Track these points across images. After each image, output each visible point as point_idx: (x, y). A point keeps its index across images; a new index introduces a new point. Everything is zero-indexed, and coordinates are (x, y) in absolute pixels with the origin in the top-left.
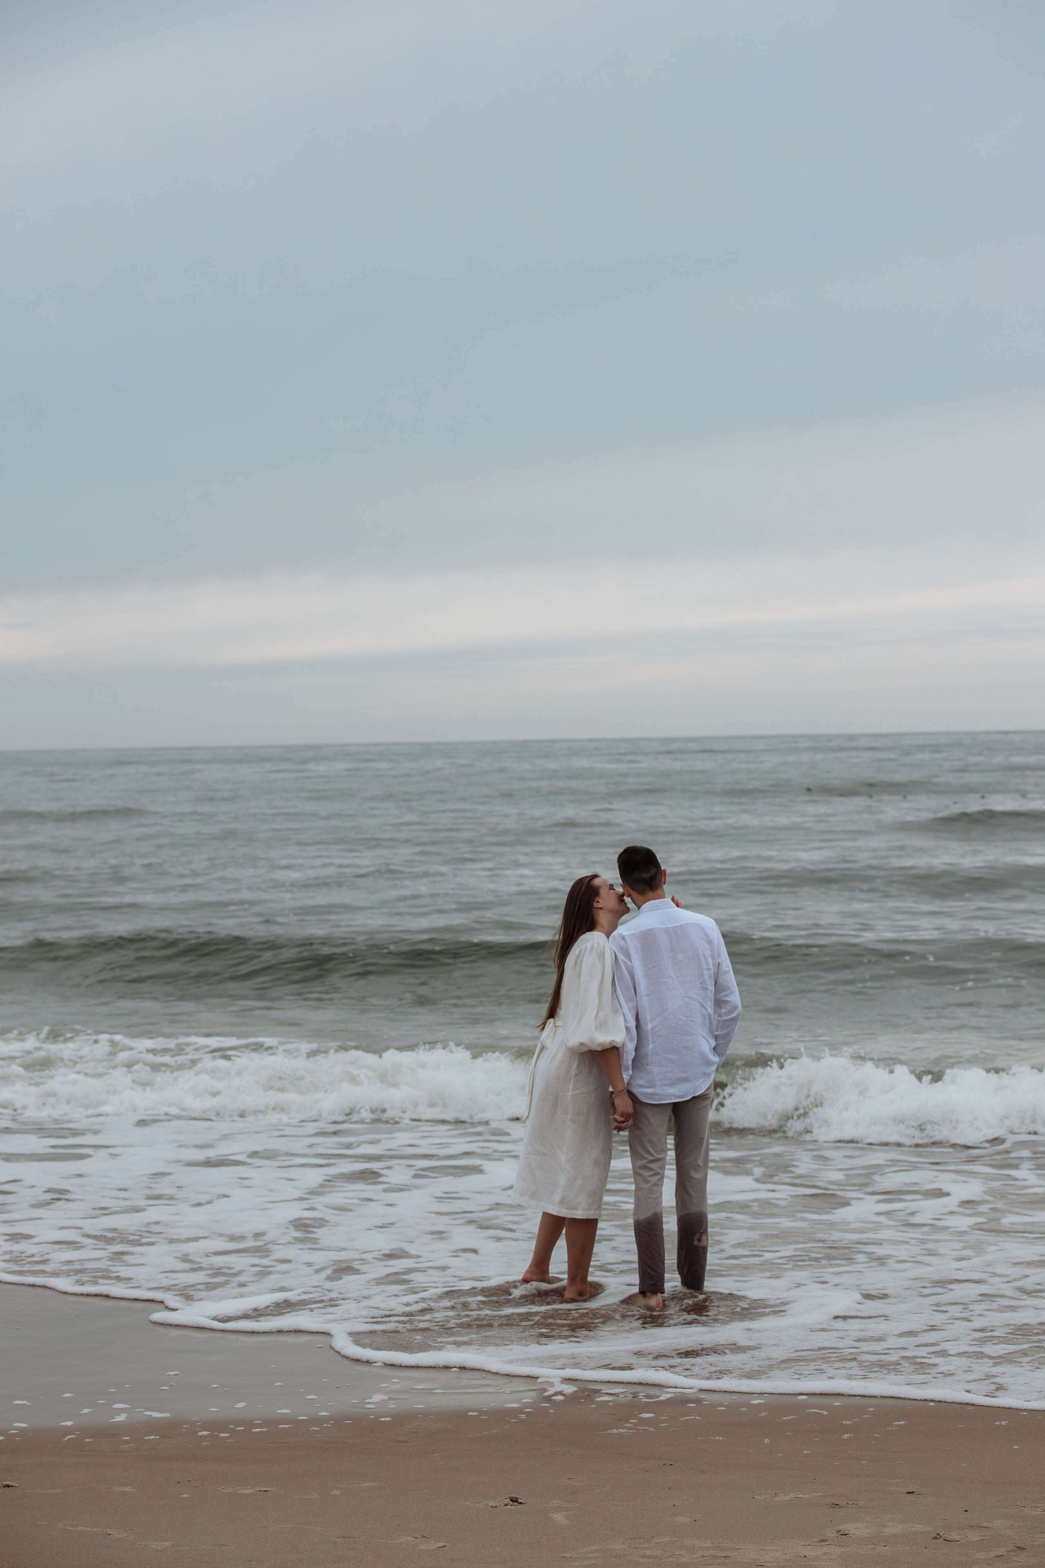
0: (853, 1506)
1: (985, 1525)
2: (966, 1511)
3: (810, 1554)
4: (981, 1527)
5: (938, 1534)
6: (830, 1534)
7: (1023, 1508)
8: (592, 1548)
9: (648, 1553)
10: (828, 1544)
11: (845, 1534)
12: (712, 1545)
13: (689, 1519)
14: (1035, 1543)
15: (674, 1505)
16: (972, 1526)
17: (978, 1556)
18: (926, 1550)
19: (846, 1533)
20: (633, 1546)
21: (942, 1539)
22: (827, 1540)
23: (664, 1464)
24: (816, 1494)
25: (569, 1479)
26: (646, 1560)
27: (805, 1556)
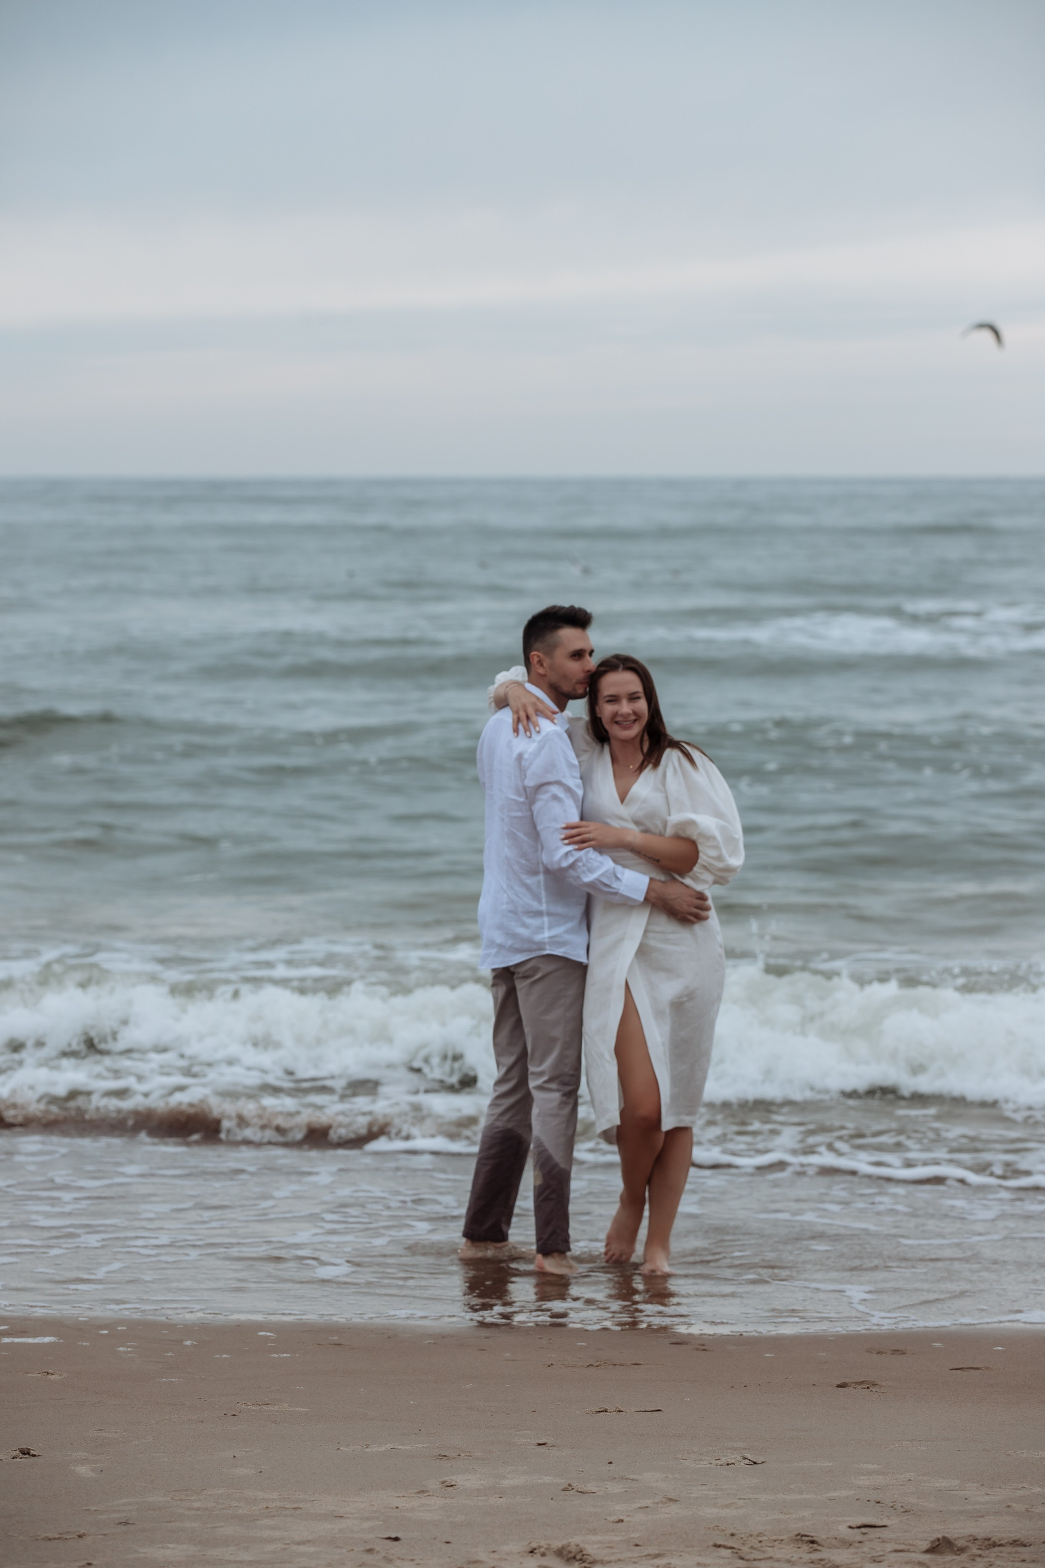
0: (466, 1457)
1: (632, 1477)
2: (610, 1463)
3: (404, 1505)
4: (626, 1479)
5: (569, 1485)
6: (433, 1484)
7: (684, 1461)
8: (125, 1501)
9: (196, 1505)
10: (428, 1496)
11: (452, 1486)
12: (281, 1497)
13: (253, 1470)
14: (692, 1495)
15: (235, 1457)
16: (615, 1478)
17: (618, 1507)
18: (552, 1502)
19: (452, 1484)
20: (177, 1498)
21: (574, 1490)
22: (428, 1491)
23: (225, 1414)
24: (419, 1446)
25: (98, 1430)
26: (193, 1512)
27: (397, 1508)
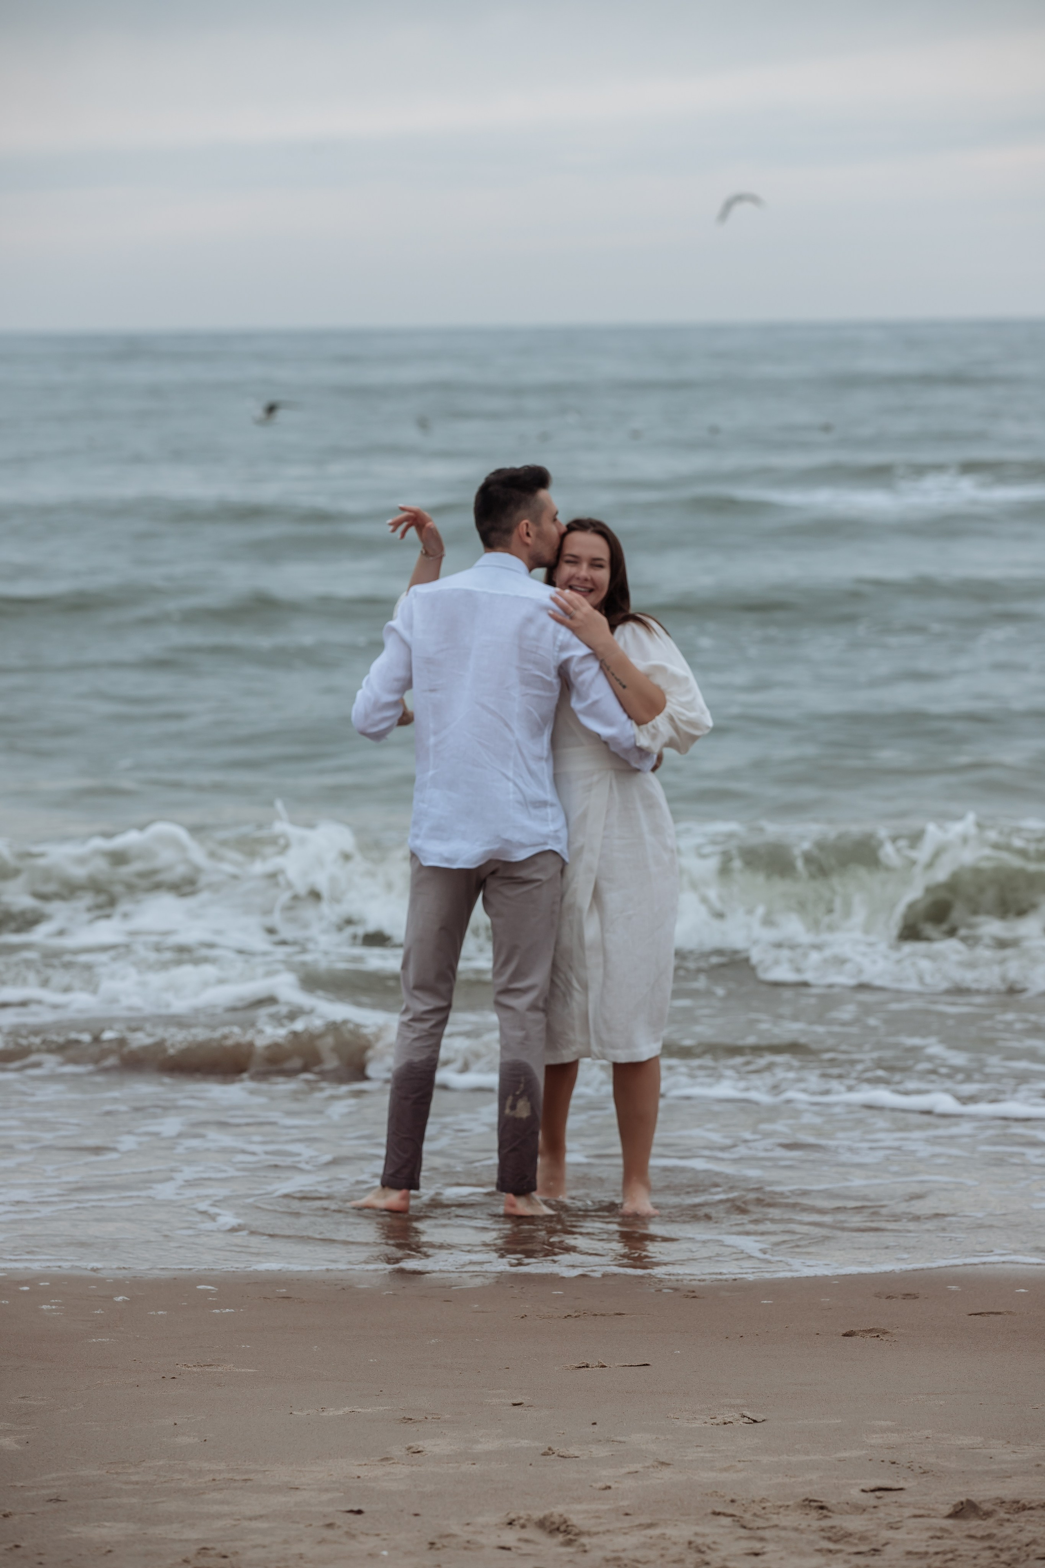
0: (433, 1420)
1: (619, 1438)
2: (594, 1424)
3: (366, 1474)
4: (613, 1441)
5: (550, 1449)
6: (397, 1451)
7: (676, 1420)
8: (54, 1475)
9: (134, 1478)
10: (393, 1463)
11: (419, 1452)
12: (228, 1468)
13: (196, 1439)
14: (686, 1458)
15: (176, 1424)
16: (600, 1441)
17: (604, 1473)
18: (531, 1468)
19: (419, 1450)
20: (113, 1471)
21: (555, 1455)
22: (392, 1459)
23: (163, 1377)
24: (381, 1408)
25: (22, 1398)
26: (131, 1487)
27: (359, 1477)
